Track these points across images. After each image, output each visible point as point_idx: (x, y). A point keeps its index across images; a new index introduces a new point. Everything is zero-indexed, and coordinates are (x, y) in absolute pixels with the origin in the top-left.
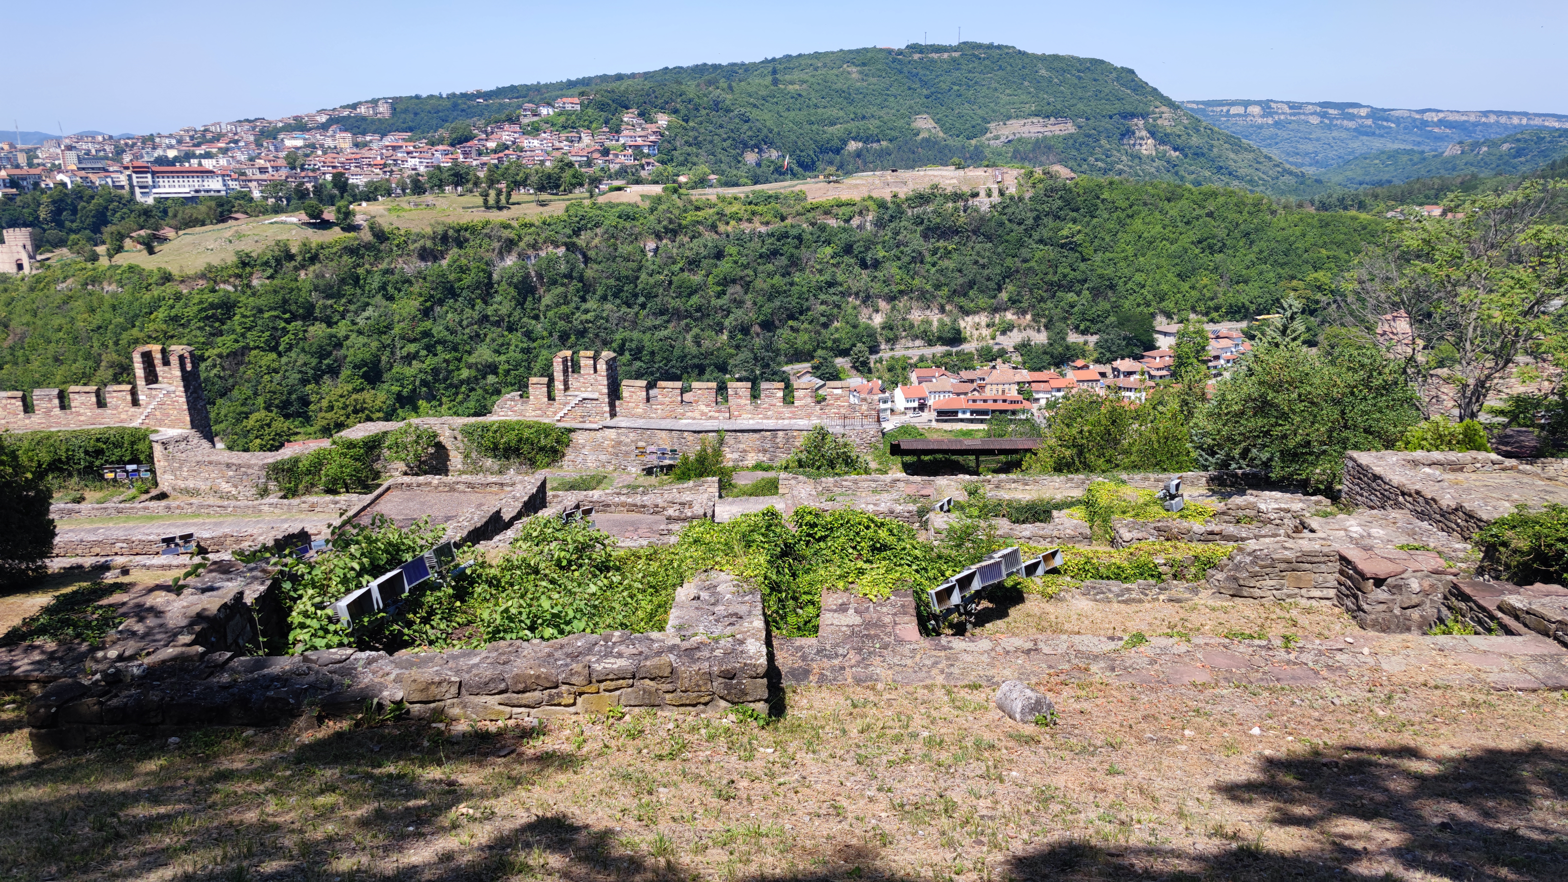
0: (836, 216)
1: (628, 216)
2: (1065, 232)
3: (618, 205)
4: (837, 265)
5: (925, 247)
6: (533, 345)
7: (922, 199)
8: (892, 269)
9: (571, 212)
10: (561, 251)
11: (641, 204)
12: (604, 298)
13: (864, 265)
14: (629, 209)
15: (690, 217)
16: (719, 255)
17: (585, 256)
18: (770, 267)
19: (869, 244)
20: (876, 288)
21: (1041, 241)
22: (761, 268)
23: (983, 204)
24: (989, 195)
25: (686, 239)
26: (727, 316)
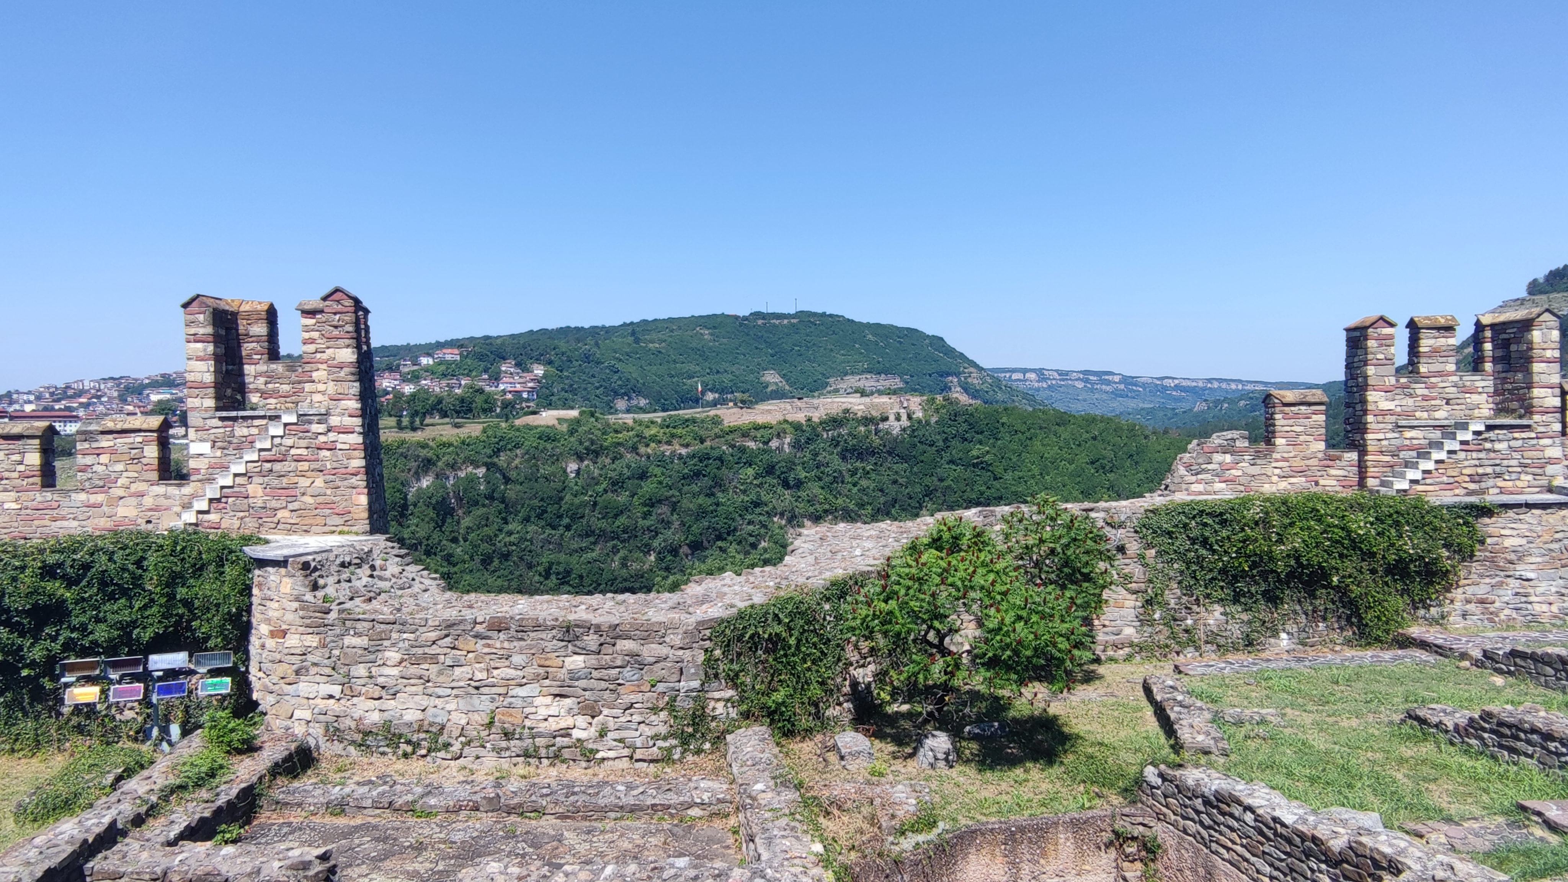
0: (754, 439)
1: (548, 436)
2: (975, 453)
3: (536, 427)
4: (760, 486)
5: (844, 467)
6: (453, 570)
7: (835, 422)
8: (815, 489)
9: (490, 433)
10: (481, 471)
11: (558, 427)
12: (527, 520)
13: (786, 485)
14: (548, 430)
15: (610, 439)
16: (643, 476)
17: (504, 477)
18: (695, 488)
19: (791, 465)
20: (801, 507)
21: (951, 462)
22: (686, 488)
23: (894, 427)
24: (898, 418)
25: (608, 461)
26: (654, 537)
